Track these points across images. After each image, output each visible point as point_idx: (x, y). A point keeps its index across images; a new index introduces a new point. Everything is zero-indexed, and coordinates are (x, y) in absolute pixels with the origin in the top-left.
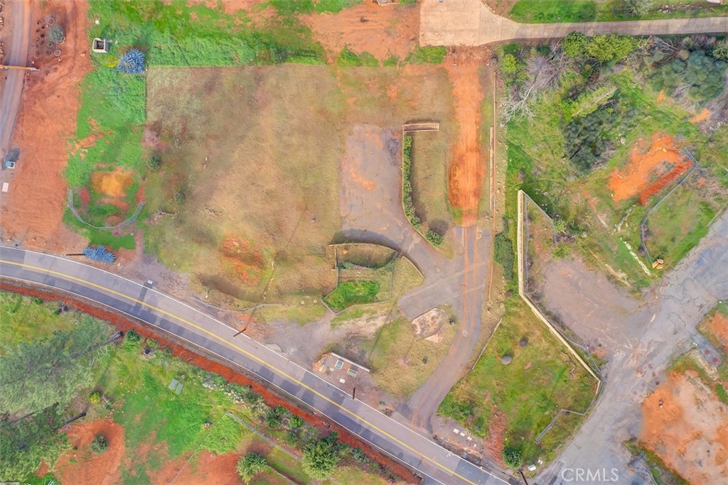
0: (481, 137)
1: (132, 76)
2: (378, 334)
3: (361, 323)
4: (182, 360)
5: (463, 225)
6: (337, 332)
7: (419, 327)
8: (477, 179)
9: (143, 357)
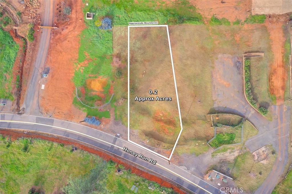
0: (284, 60)
1: (105, 31)
2: (236, 160)
3: (227, 154)
4: (137, 175)
5: (277, 104)
6: (215, 159)
7: (256, 156)
8: (283, 81)
9: (117, 174)
